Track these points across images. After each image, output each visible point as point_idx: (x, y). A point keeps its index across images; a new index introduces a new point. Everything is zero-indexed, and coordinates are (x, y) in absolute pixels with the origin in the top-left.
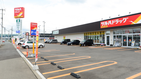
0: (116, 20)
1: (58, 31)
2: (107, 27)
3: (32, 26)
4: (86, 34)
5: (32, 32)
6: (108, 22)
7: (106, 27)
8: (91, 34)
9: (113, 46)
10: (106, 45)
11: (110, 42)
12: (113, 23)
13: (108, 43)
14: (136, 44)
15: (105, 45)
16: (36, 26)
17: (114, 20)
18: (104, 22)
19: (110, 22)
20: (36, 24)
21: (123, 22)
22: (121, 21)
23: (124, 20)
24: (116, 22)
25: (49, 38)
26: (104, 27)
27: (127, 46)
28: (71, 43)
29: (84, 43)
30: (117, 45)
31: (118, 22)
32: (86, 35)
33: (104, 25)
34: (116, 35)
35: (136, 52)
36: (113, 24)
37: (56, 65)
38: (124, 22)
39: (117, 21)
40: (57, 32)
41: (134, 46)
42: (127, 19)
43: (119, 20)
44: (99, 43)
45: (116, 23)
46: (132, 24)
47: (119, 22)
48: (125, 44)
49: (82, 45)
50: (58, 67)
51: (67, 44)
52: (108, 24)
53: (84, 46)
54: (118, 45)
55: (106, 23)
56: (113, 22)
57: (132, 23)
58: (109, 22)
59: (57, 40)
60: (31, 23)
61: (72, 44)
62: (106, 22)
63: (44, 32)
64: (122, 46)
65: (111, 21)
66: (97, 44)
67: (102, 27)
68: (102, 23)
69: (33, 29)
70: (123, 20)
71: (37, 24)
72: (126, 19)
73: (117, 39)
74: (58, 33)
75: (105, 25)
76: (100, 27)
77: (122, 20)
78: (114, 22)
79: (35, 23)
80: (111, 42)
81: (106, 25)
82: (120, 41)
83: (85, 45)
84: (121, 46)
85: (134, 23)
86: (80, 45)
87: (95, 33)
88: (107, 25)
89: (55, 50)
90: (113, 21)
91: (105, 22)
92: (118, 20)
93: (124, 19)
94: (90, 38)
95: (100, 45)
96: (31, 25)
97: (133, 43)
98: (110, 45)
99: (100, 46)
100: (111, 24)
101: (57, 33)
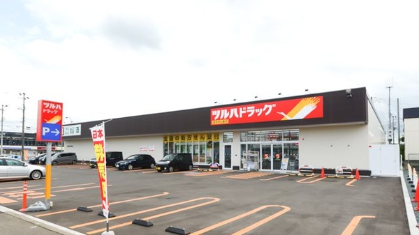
0: (248, 108)
1: (80, 126)
2: (227, 122)
3: (44, 111)
4: (168, 139)
5: (44, 129)
6: (229, 111)
7: (225, 123)
8: (183, 138)
9: (241, 169)
10: (224, 168)
11: (232, 161)
12: (243, 114)
13: (228, 163)
14: (291, 165)
15: (220, 167)
16: (60, 113)
17: (245, 108)
18: (219, 111)
19: (234, 111)
20: (59, 106)
21: (264, 113)
22: (260, 112)
23: (268, 109)
24: (248, 111)
25: (35, 148)
26: (220, 123)
27: (272, 170)
28: (129, 164)
29: (168, 162)
30: (249, 166)
31: (253, 112)
32: (168, 141)
33: (220, 117)
34: (247, 143)
35: (298, 181)
36: (241, 116)
37: (152, 225)
38: (267, 114)
39: (252, 110)
40: (75, 131)
41: (286, 168)
42: (273, 108)
43: (255, 108)
44: (206, 164)
45: (250, 115)
46: (283, 119)
47: (256, 114)
48: (266, 165)
49: (162, 168)
50: (167, 231)
51: (118, 166)
52: (231, 116)
53: (169, 172)
54: (253, 168)
55: (225, 113)
56: (241, 112)
57: (283, 117)
58: (232, 110)
59: (74, 154)
60: (44, 101)
61: (130, 167)
62: (226, 111)
63: (23, 127)
64: (261, 170)
65: (236, 110)
66: (200, 167)
67: (216, 123)
68: (214, 113)
69: (48, 122)
70: (264, 109)
71: (61, 104)
72: (270, 107)
73: (248, 153)
74: (80, 134)
75: (222, 117)
76: (210, 122)
77: (263, 107)
78: (245, 112)
79: (56, 104)
80: (235, 161)
81: (225, 117)
82: (256, 157)
83: (171, 169)
84: (258, 170)
85: (287, 117)
86: (159, 168)
87: (196, 137)
88: (228, 118)
89: (93, 185)
90: (241, 109)
91: (223, 111)
92: (253, 107)
93: (266, 106)
94: (182, 150)
95: (208, 167)
96: (44, 107)
97: (285, 162)
98: (232, 168)
99: (210, 170)
100: (237, 116)
101: (75, 134)
